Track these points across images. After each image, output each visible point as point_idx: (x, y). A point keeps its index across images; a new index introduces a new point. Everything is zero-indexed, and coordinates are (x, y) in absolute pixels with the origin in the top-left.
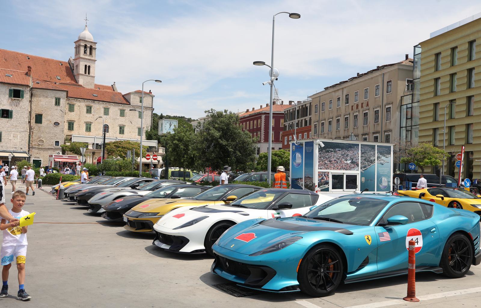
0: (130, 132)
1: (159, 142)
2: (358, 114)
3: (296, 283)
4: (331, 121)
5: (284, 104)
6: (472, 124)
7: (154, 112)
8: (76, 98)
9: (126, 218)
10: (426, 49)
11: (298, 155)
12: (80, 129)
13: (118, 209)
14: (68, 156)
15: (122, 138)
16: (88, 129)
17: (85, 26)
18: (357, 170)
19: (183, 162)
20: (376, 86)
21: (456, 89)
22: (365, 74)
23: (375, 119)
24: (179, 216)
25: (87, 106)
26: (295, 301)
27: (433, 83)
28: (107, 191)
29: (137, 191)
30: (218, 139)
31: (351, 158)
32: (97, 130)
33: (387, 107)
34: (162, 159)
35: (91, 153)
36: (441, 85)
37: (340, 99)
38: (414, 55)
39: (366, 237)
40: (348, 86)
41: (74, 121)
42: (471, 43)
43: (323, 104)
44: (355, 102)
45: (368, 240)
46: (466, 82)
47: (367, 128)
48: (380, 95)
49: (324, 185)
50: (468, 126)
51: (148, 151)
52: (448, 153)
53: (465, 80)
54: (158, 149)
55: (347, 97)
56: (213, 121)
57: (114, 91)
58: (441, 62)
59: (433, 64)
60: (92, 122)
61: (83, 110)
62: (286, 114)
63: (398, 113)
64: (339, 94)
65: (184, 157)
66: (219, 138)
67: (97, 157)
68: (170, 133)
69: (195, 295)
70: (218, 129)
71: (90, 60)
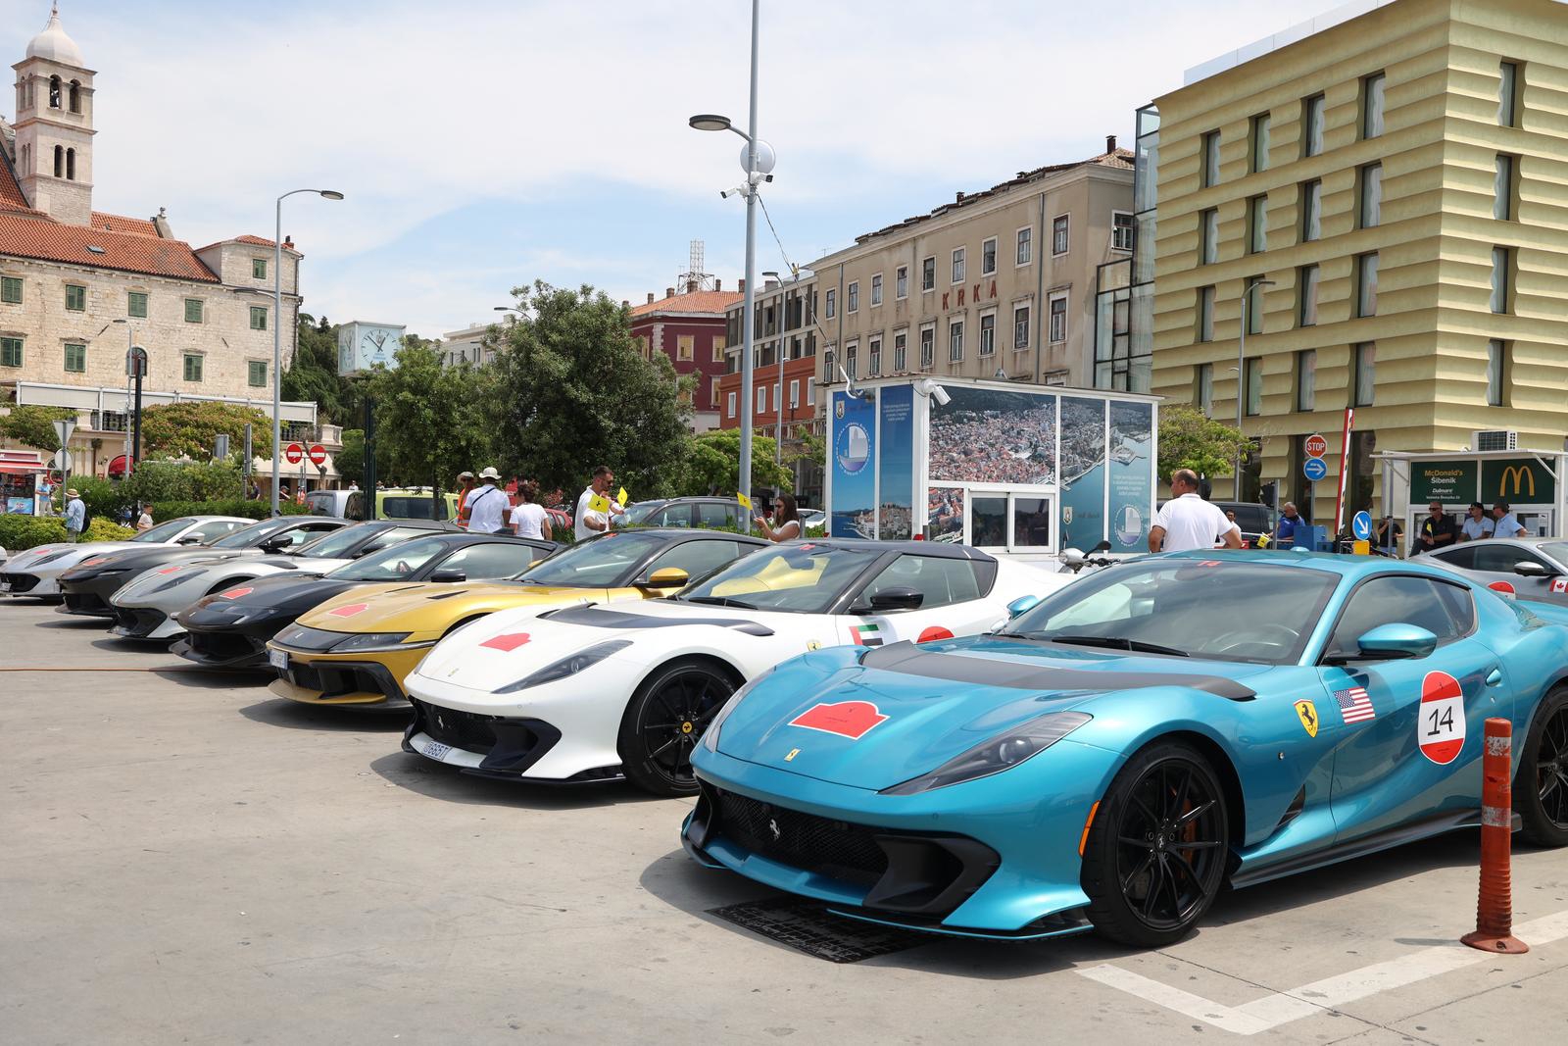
0: (222, 375)
1: (321, 409)
2: (963, 320)
3: (1077, 897)
4: (879, 341)
5: (722, 289)
6: (1313, 350)
7: (302, 310)
8: (27, 257)
9: (283, 654)
10: (1175, 116)
11: (856, 432)
12: (45, 363)
13: (237, 622)
14: (6, 454)
15: (196, 393)
16: (75, 360)
17: (50, 12)
18: (1049, 483)
19: (435, 462)
20: (1019, 233)
21: (1264, 244)
22: (986, 195)
23: (1018, 336)
24: (508, 643)
25: (69, 286)
26: (1076, 971)
27: (1194, 223)
28: (181, 562)
29: (293, 560)
30: (559, 381)
31: (1031, 443)
32: (105, 366)
33: (1054, 297)
34: (334, 464)
35: (89, 445)
36: (1219, 229)
37: (907, 273)
38: (1137, 138)
39: (1300, 710)
40: (932, 233)
41: (21, 335)
42: (1310, 102)
43: (853, 290)
44: (955, 283)
45: (1308, 720)
46: (1293, 223)
47: (993, 363)
48: (1033, 260)
49: (948, 532)
50: (1301, 356)
51: (285, 438)
52: (1251, 439)
53: (1293, 217)
54: (320, 430)
55: (928, 268)
56: (541, 324)
57: (161, 236)
58: (1219, 158)
59: (1196, 165)
60: (87, 339)
61: (53, 299)
62: (733, 320)
63: (1088, 319)
64: (903, 257)
65: (435, 446)
66: (566, 381)
67: (108, 453)
68: (381, 366)
69: (663, 960)
70: (561, 349)
71: (72, 128)
